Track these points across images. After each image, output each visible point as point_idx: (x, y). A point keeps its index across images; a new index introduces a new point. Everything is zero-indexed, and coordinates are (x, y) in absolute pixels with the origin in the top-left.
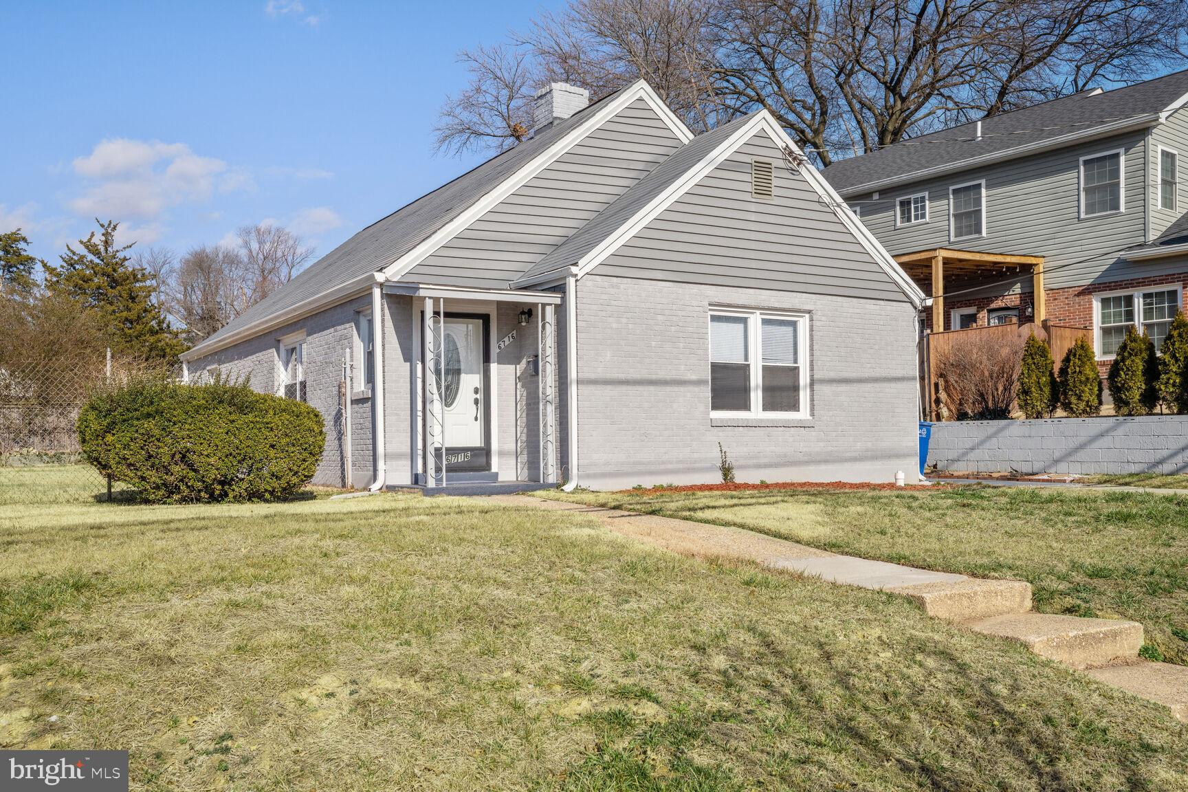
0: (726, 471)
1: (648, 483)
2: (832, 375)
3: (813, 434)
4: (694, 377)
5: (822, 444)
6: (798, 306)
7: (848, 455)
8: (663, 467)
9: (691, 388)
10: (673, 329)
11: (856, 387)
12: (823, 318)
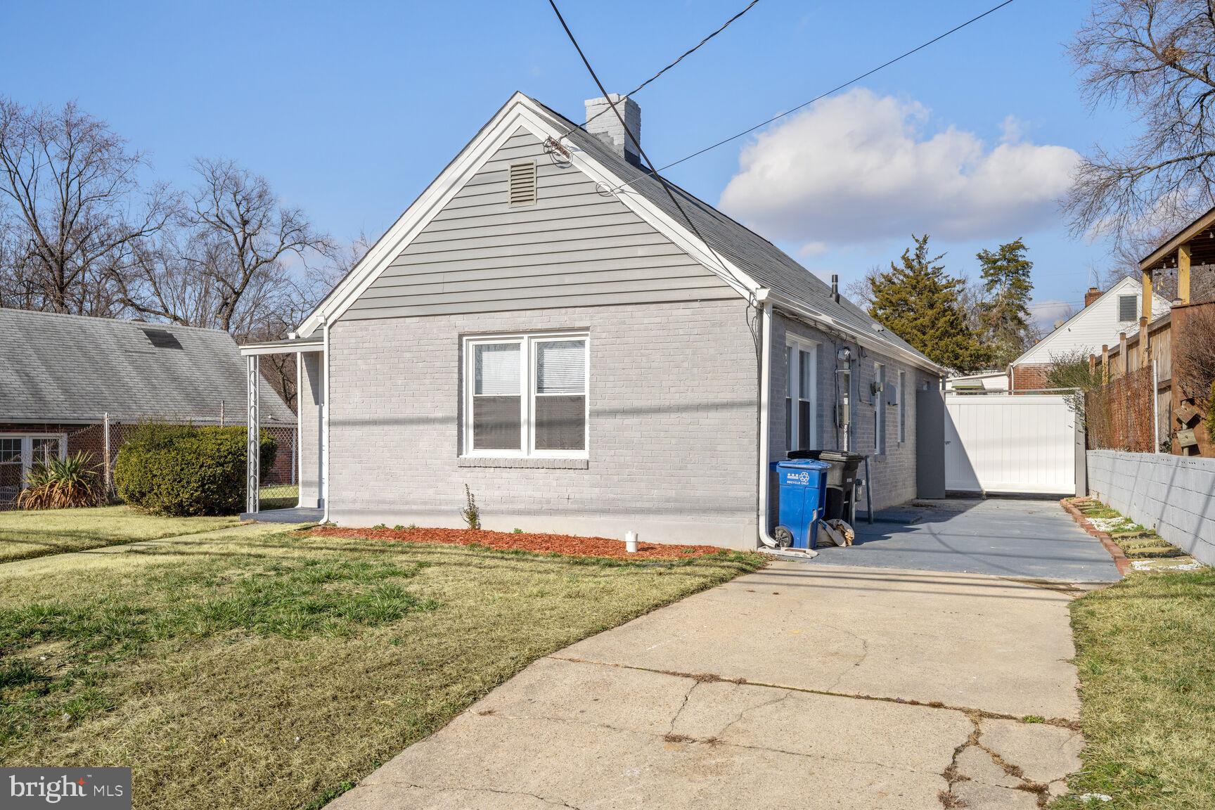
0: (473, 516)
1: (391, 522)
2: (616, 405)
3: (586, 477)
4: (440, 415)
5: (597, 490)
6: (569, 324)
7: (638, 505)
8: (406, 507)
9: (438, 426)
10: (420, 365)
11: (655, 418)
12: (604, 335)
